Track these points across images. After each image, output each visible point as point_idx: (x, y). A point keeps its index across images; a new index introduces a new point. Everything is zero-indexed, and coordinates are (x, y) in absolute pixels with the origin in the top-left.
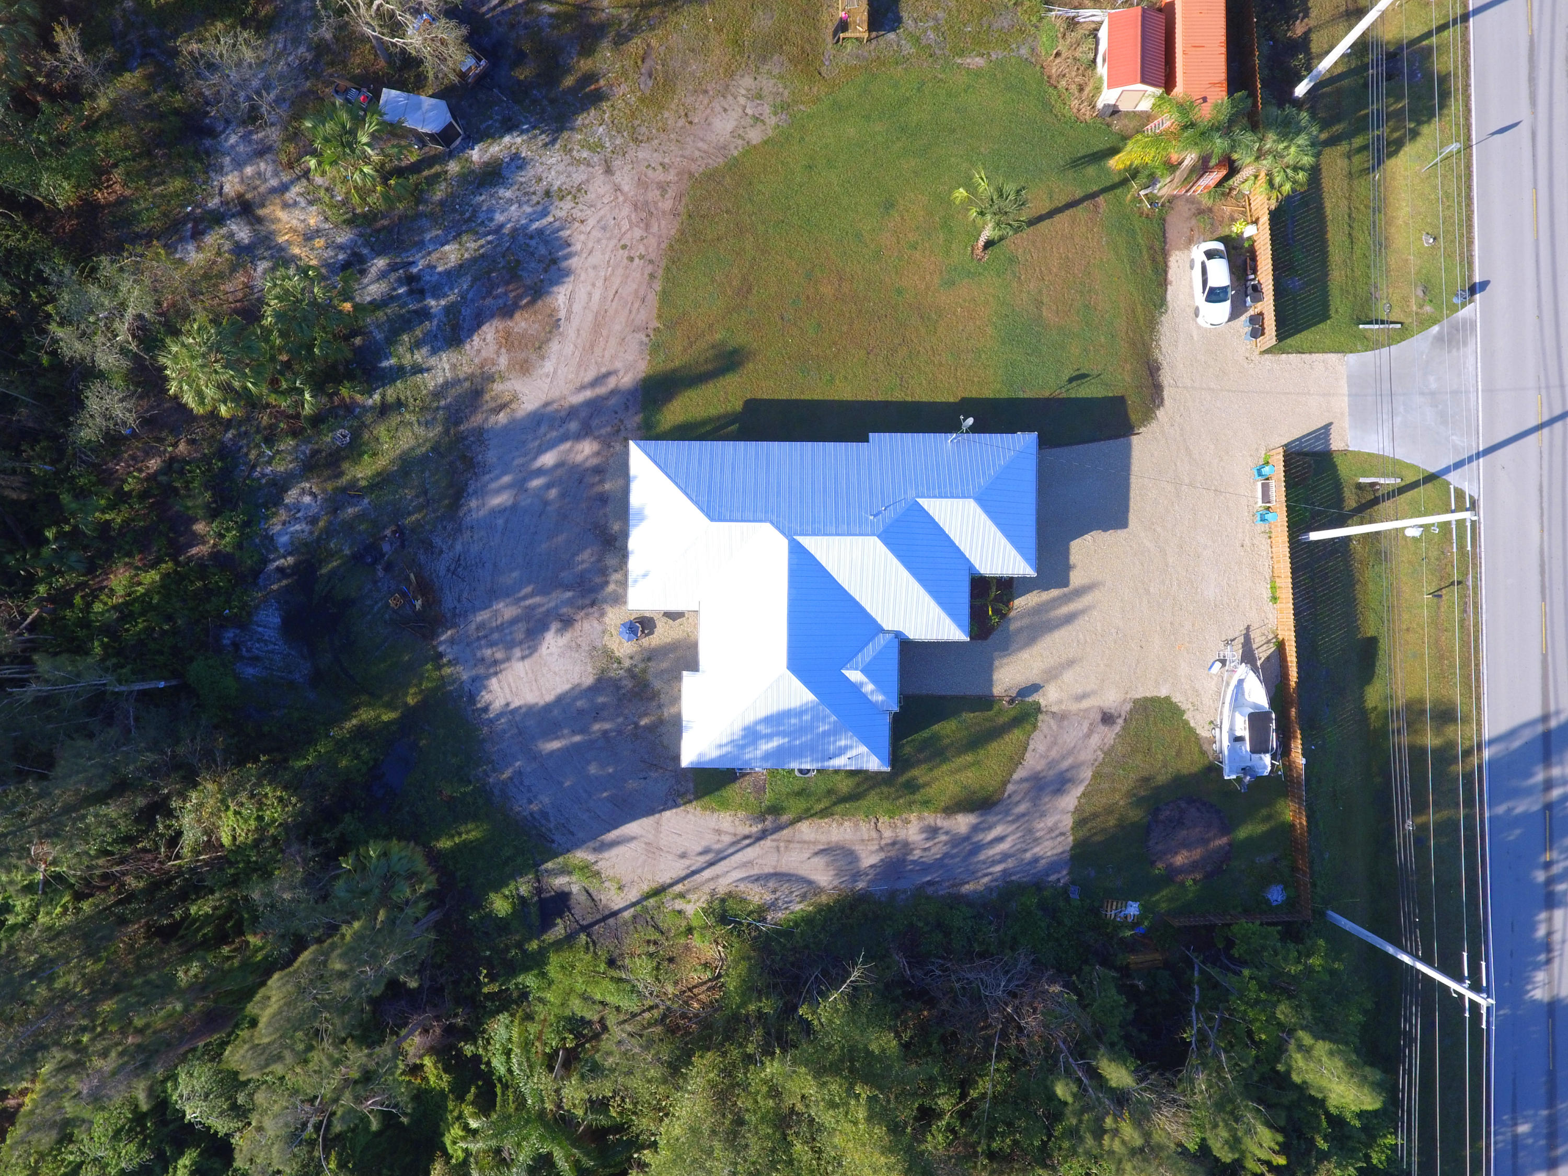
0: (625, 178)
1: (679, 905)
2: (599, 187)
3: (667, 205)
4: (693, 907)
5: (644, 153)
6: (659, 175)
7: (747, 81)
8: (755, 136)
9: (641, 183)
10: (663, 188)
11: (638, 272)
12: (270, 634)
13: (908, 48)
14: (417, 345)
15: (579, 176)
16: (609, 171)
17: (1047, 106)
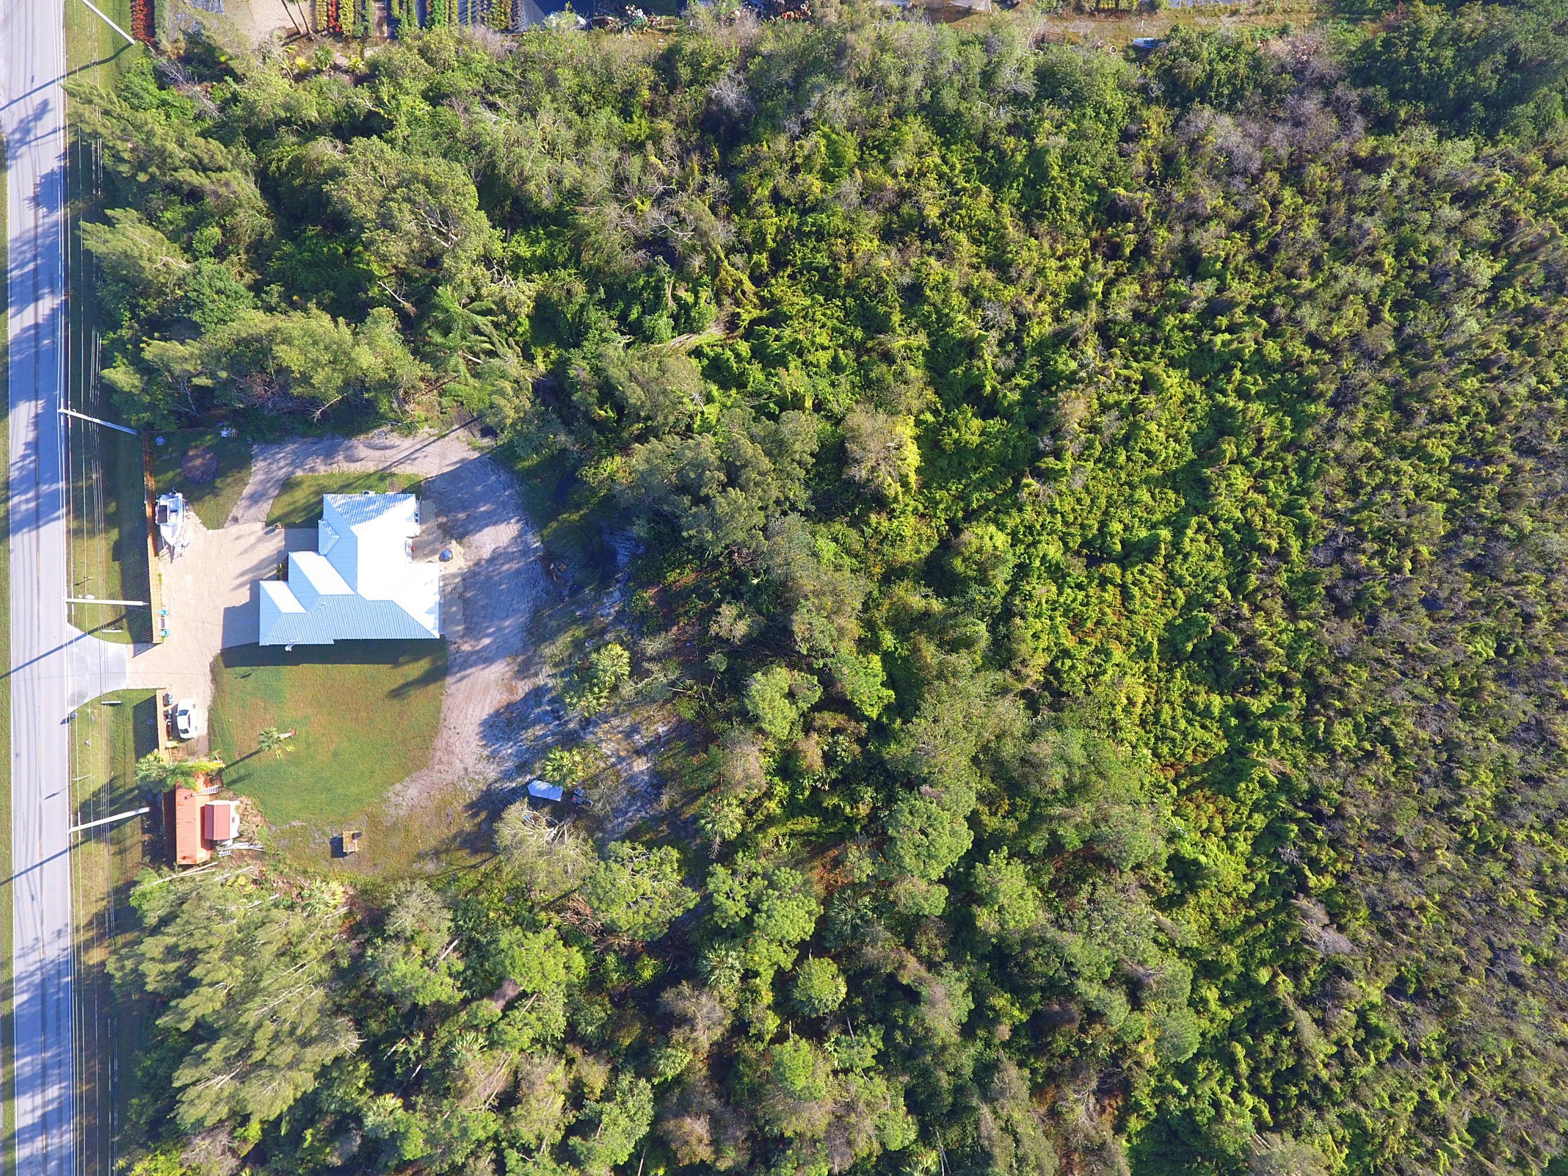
0: (458, 766)
1: (432, 431)
2: (470, 762)
3: (438, 753)
4: (424, 431)
5: (450, 778)
6: (442, 767)
7: (402, 813)
8: (398, 787)
9: (450, 763)
10: (440, 762)
11: (451, 722)
12: (622, 551)
13: (327, 829)
14: (553, 688)
15: (480, 766)
16: (466, 769)
17: (263, 803)
